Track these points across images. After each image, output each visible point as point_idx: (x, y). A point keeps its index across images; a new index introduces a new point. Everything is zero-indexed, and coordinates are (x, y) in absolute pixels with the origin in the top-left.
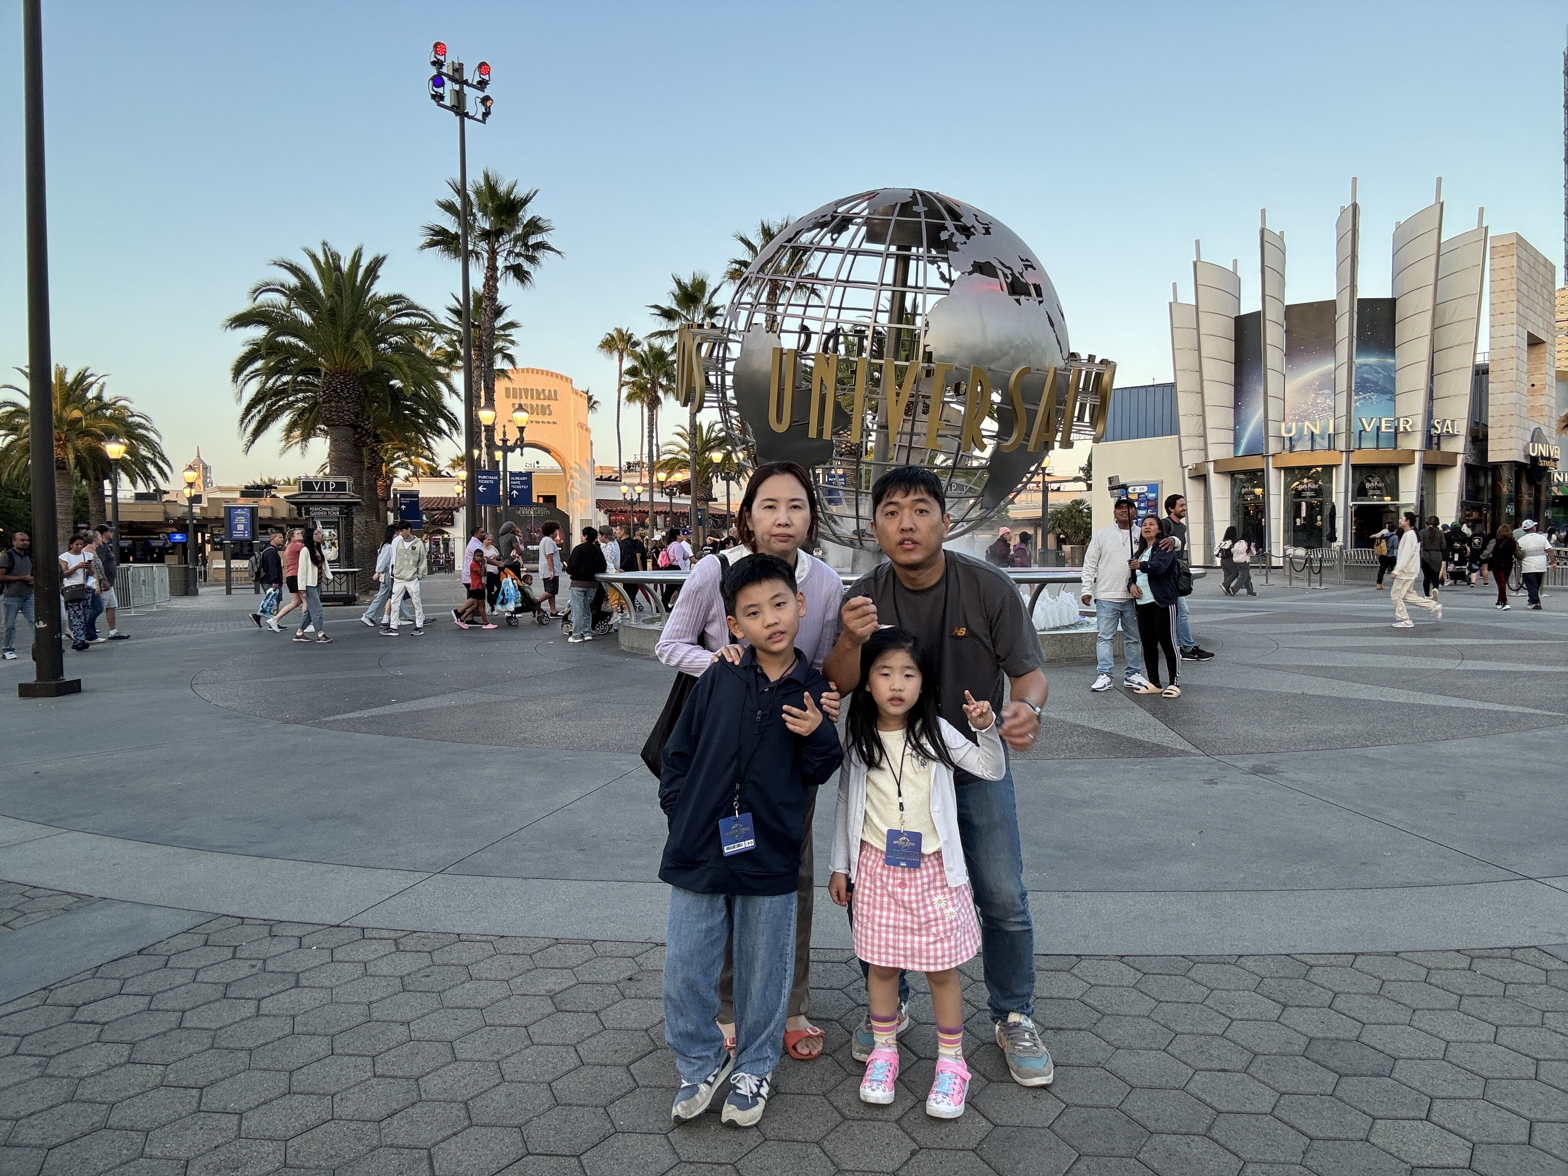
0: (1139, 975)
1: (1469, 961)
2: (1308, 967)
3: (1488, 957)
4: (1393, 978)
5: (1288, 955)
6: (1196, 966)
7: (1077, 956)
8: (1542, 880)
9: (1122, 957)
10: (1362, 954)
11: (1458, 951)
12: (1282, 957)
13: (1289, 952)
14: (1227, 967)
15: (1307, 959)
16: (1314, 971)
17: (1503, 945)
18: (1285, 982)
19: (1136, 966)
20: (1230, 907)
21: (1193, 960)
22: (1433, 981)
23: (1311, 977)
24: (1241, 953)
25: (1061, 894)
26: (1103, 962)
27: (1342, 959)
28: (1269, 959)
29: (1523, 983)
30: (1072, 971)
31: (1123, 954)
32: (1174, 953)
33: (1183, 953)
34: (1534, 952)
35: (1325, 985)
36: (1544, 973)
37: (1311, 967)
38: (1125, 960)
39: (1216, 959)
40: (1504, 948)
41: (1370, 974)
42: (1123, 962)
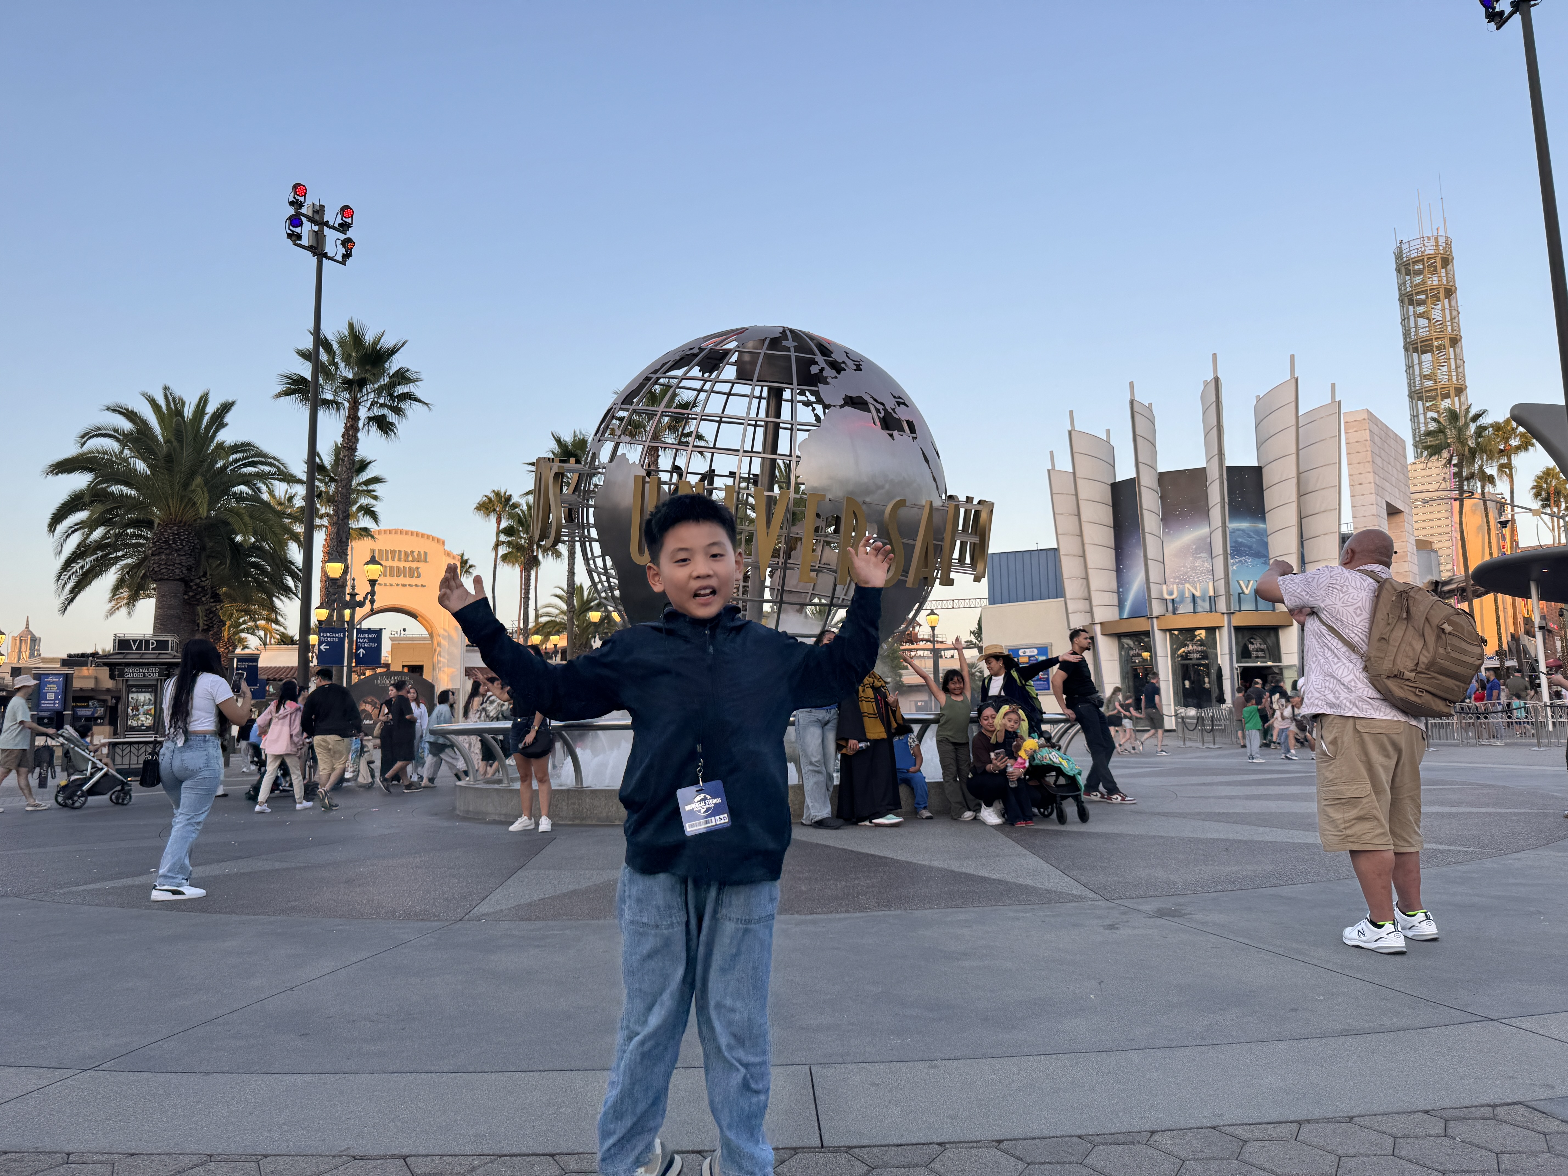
0: (1021, 1166)
1: (1442, 1125)
2: (1241, 1143)
3: (1465, 1119)
4: (1352, 1151)
5: (1214, 1128)
6: (1096, 1148)
7: (940, 1144)
8: (1506, 1021)
9: (1000, 1142)
10: (1308, 1121)
11: (1427, 1112)
12: (1207, 1131)
13: (1214, 1124)
14: (1137, 1148)
15: (1239, 1131)
16: (1248, 1148)
17: (1482, 1102)
18: (1214, 1165)
19: (1018, 1154)
20: (1138, 1070)
21: (1092, 1141)
22: (1403, 1153)
23: (1246, 1156)
24: (1155, 1128)
25: (927, 1064)
26: (974, 1151)
27: (1284, 1130)
28: (1190, 1134)
29: (1520, 1152)
30: (932, 1165)
31: (1002, 1138)
32: (1067, 1134)
33: (1079, 1132)
34: (1521, 1109)
35: (1266, 1165)
36: (1542, 1136)
37: (1245, 1142)
38: (1003, 1146)
39: (1122, 1138)
40: (1482, 1106)
41: (1321, 1148)
42: (1000, 1150)
